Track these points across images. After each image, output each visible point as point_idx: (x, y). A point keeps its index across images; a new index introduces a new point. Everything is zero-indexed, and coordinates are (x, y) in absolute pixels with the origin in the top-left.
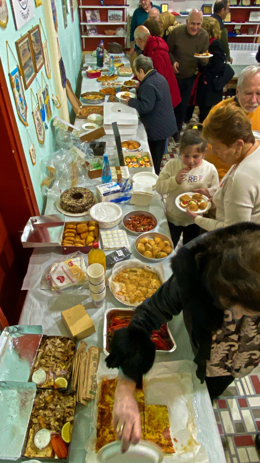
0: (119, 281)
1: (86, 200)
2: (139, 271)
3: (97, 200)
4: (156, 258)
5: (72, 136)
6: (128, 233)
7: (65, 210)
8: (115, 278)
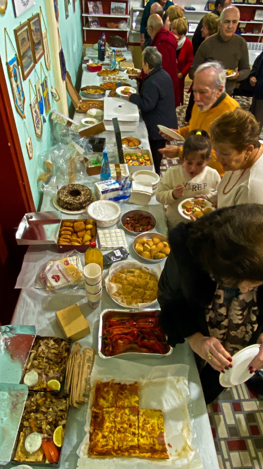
0: (116, 282)
1: (84, 197)
2: (137, 272)
3: (95, 197)
4: (154, 259)
5: (71, 131)
6: (127, 232)
7: (62, 207)
8: (112, 279)
